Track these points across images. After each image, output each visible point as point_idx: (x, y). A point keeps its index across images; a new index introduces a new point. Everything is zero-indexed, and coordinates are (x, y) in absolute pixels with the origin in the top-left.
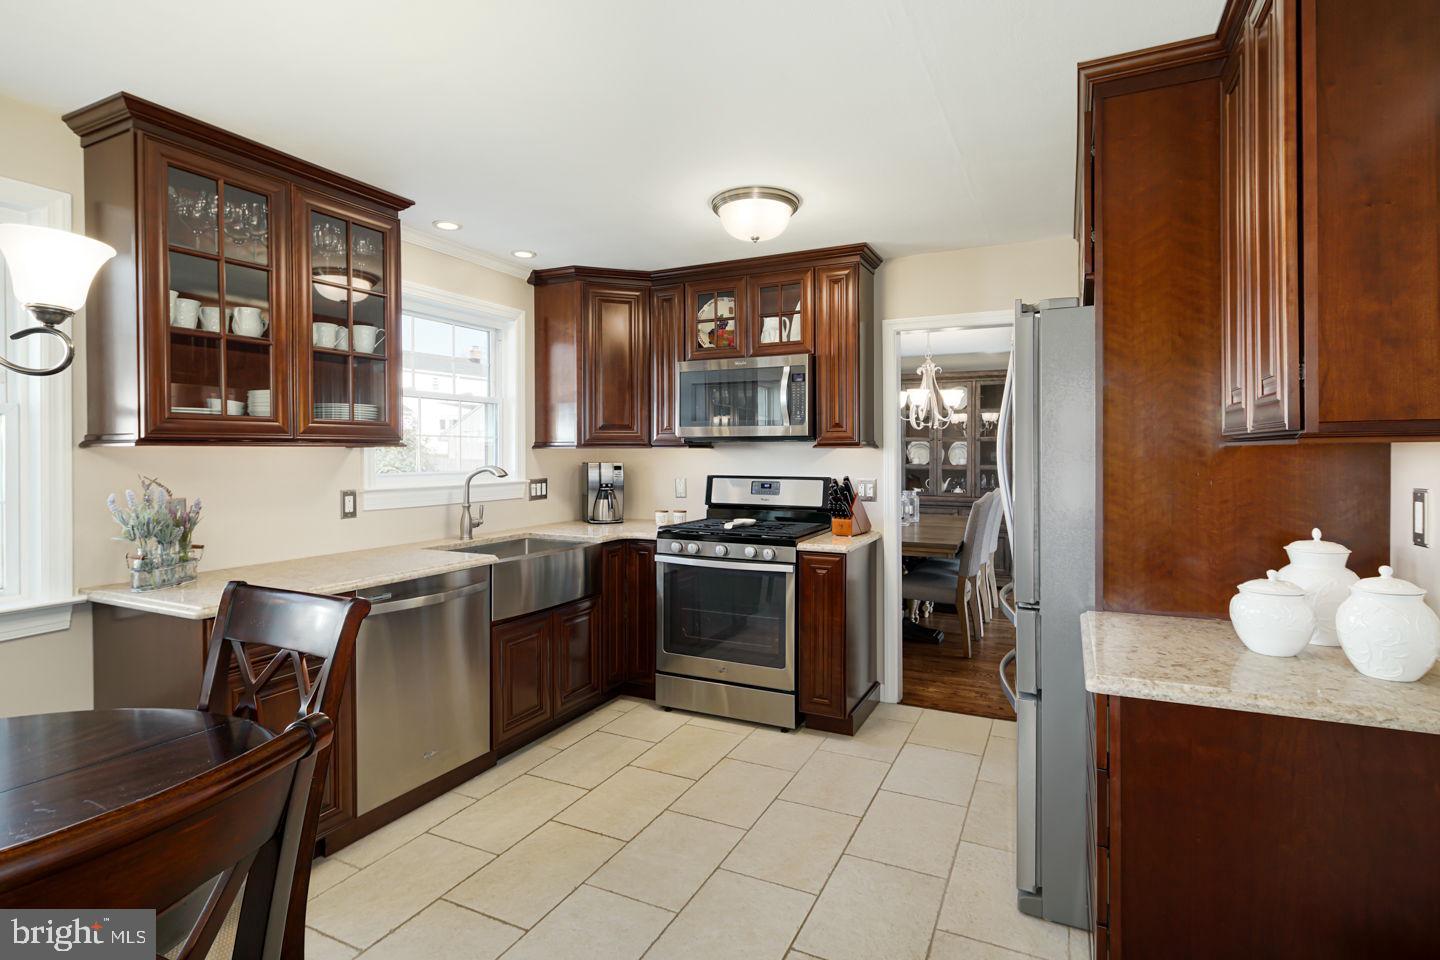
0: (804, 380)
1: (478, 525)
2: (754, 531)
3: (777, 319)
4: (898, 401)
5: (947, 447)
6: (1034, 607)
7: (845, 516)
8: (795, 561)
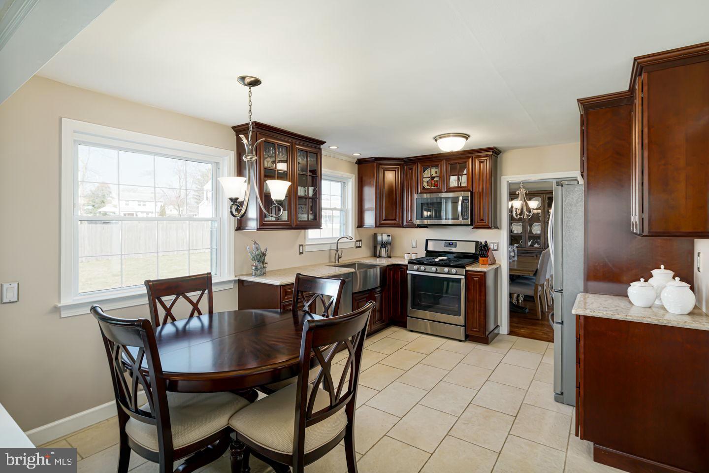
0: (468, 202)
1: (341, 257)
2: (448, 262)
3: (457, 177)
4: (508, 205)
5: (531, 226)
6: (561, 291)
7: (485, 257)
8: (465, 274)
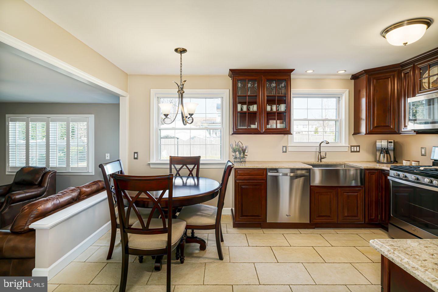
1: (324, 158)
